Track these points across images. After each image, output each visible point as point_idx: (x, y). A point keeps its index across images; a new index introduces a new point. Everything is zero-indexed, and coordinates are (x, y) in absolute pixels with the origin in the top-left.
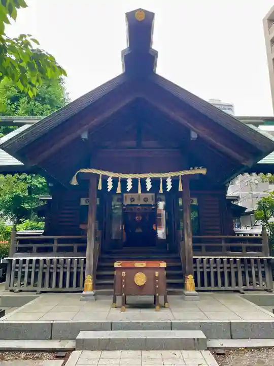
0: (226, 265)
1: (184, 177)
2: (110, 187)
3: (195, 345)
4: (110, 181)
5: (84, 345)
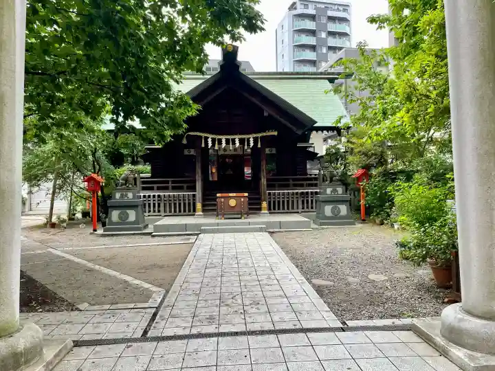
0: (291, 196)
1: (262, 137)
2: (210, 144)
3: (261, 230)
4: (210, 140)
5: (205, 232)
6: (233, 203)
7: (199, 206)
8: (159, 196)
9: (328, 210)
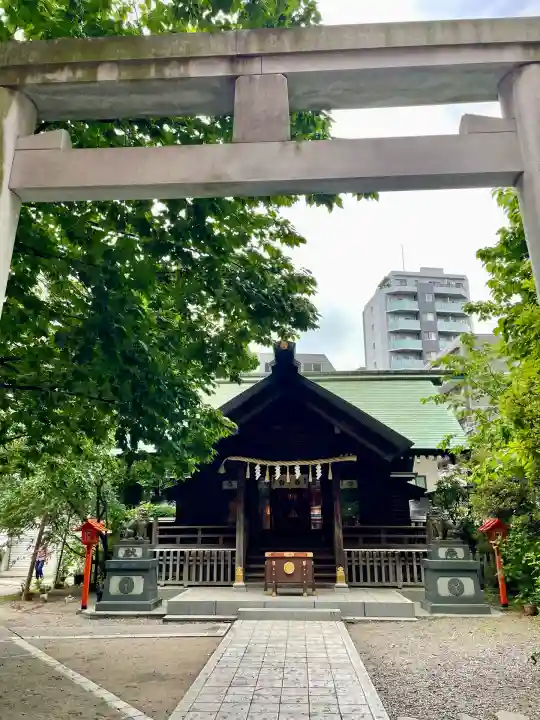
0: (383, 559)
1: (333, 463)
2: (258, 475)
3: (332, 617)
4: (258, 468)
5: (244, 616)
6: (289, 568)
7: (239, 571)
8: (182, 553)
9: (443, 585)
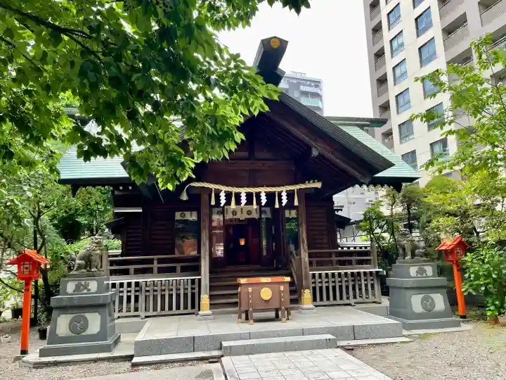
0: (337, 279)
1: (299, 190)
2: (223, 201)
4: (223, 196)
5: (232, 351)
6: (266, 294)
7: (205, 299)
8: (137, 284)
9: (416, 302)
